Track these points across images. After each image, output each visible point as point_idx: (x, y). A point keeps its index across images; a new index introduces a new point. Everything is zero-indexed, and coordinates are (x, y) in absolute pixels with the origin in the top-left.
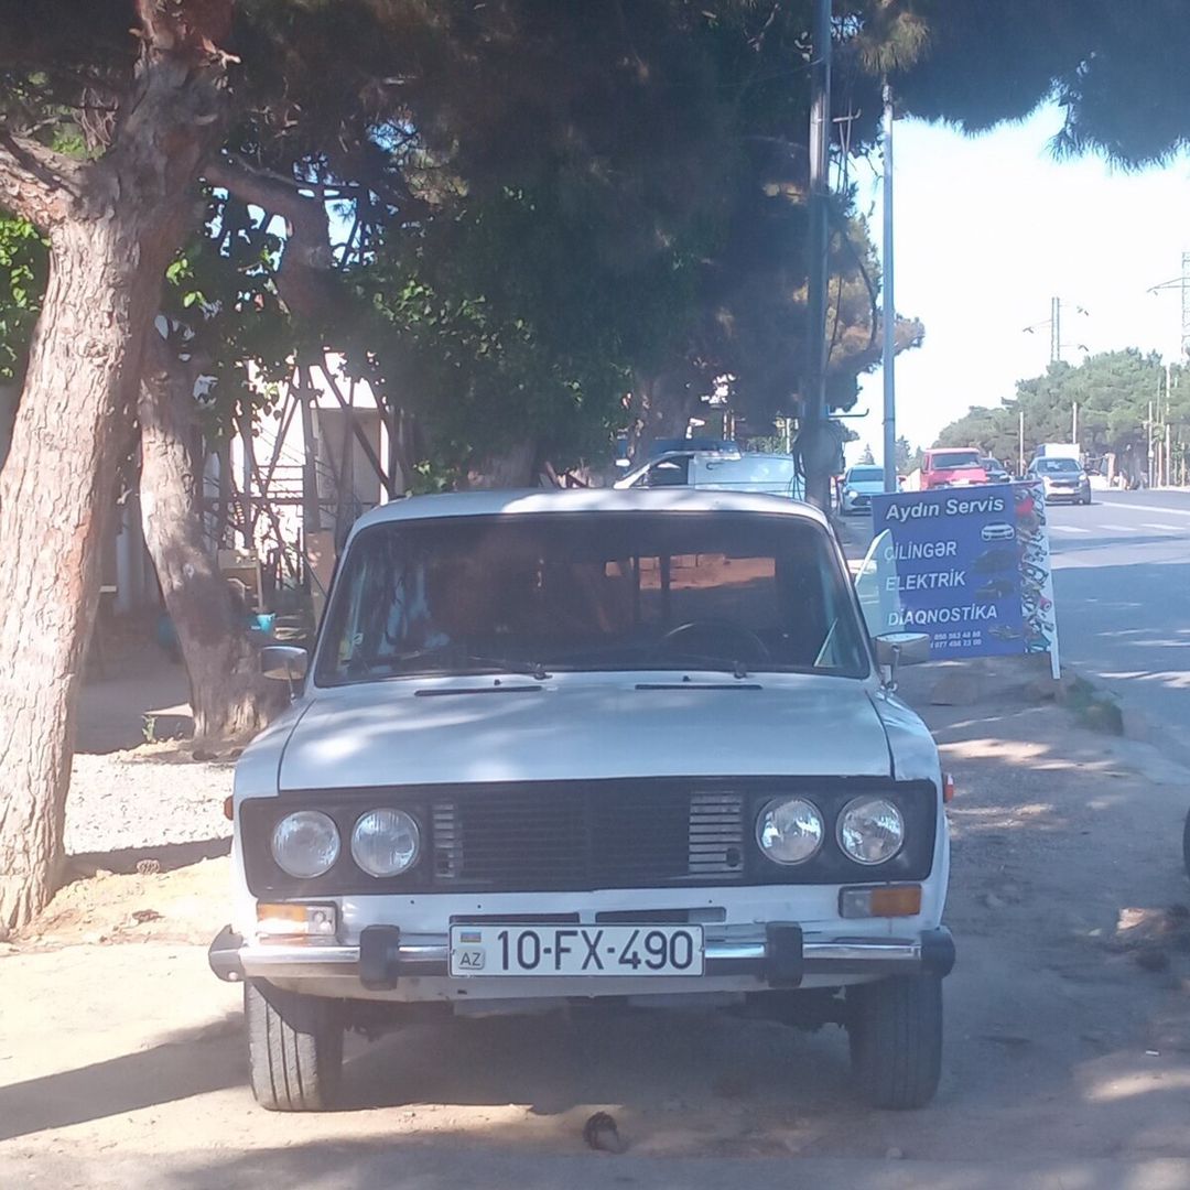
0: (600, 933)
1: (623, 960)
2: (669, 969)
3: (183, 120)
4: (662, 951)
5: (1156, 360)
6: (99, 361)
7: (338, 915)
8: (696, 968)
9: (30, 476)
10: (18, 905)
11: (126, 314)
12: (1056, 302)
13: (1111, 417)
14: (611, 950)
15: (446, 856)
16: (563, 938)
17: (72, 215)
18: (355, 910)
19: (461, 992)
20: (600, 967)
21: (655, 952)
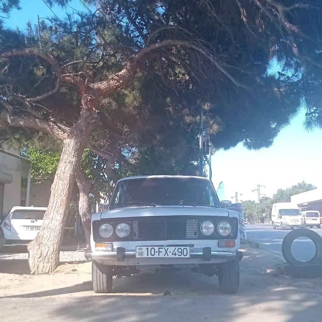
0: (168, 248)
1: (173, 254)
2: (182, 256)
3: (89, 121)
4: (181, 252)
5: (254, 202)
6: (71, 164)
7: (112, 246)
8: (188, 256)
9: (57, 185)
10: (50, 269)
11: (76, 155)
12: (236, 193)
13: (247, 212)
14: (170, 252)
15: (135, 233)
16: (160, 249)
17: (67, 138)
18: (116, 245)
19: (138, 263)
20: (168, 255)
21: (180, 252)
